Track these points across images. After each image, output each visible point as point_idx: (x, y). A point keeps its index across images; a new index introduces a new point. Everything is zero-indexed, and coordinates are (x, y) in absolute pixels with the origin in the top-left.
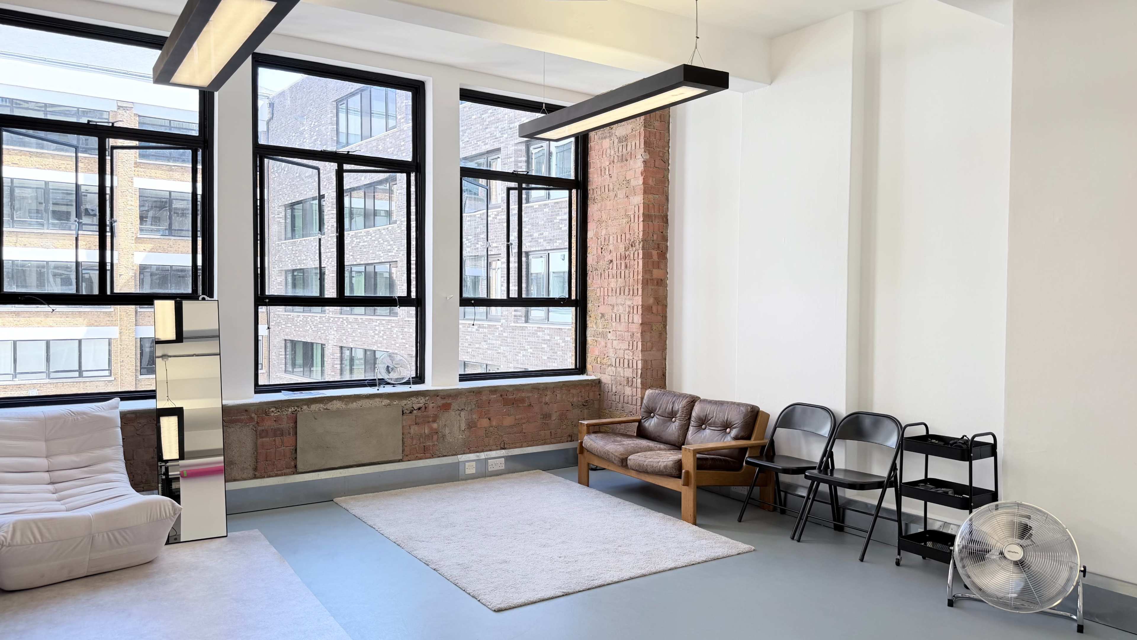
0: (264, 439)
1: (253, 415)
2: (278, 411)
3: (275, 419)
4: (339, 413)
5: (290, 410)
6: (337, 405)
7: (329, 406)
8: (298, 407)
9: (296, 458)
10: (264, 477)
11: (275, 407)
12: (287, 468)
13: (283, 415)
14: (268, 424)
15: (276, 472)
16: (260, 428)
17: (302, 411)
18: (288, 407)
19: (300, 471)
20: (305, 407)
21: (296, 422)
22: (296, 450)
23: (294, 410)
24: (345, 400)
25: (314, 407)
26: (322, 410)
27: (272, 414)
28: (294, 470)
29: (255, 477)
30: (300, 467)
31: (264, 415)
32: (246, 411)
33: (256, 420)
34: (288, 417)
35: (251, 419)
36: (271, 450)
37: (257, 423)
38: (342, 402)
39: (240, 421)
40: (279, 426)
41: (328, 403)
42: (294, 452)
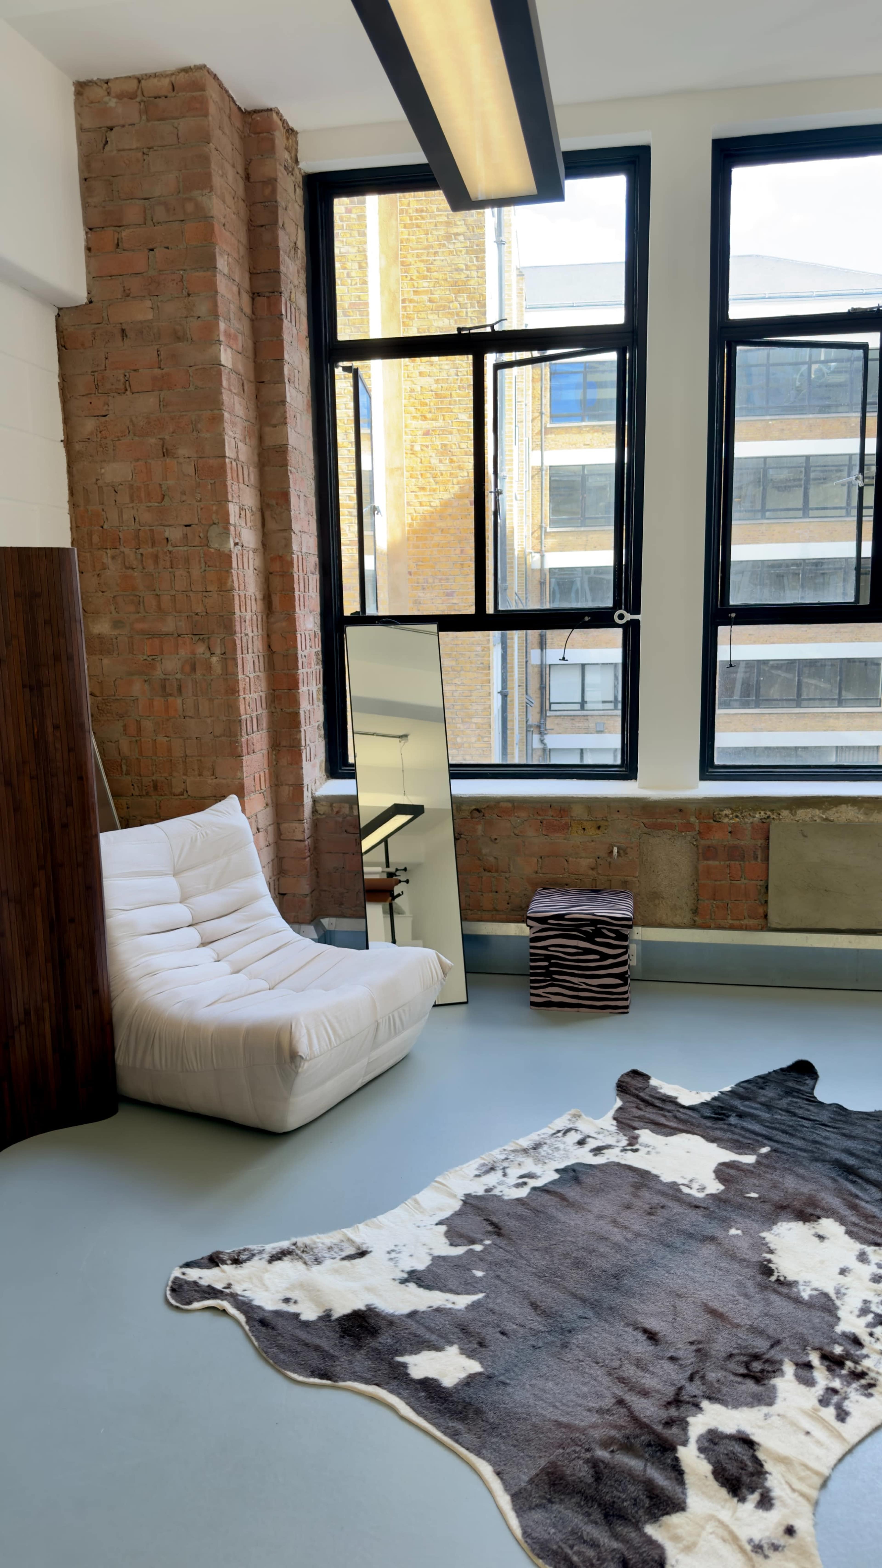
0: (710, 862)
1: (693, 819)
2: (737, 817)
3: (730, 829)
4: (850, 829)
5: (757, 816)
6: (849, 814)
7: (833, 814)
8: (772, 811)
9: (766, 902)
10: (709, 928)
11: (731, 809)
12: (750, 917)
13: (746, 823)
14: (718, 838)
15: (731, 922)
16: (703, 842)
17: (780, 819)
18: (755, 810)
19: (774, 926)
20: (785, 813)
21: (767, 838)
22: (767, 888)
23: (766, 816)
24: (866, 805)
25: (803, 814)
26: (818, 820)
27: (726, 820)
28: (761, 922)
29: (694, 925)
30: (774, 919)
31: (711, 821)
32: (681, 810)
33: (697, 829)
34: (753, 828)
35: (689, 826)
36: (723, 882)
37: (699, 833)
38: (859, 809)
39: (671, 827)
40: (737, 842)
41: (829, 809)
42: (763, 890)
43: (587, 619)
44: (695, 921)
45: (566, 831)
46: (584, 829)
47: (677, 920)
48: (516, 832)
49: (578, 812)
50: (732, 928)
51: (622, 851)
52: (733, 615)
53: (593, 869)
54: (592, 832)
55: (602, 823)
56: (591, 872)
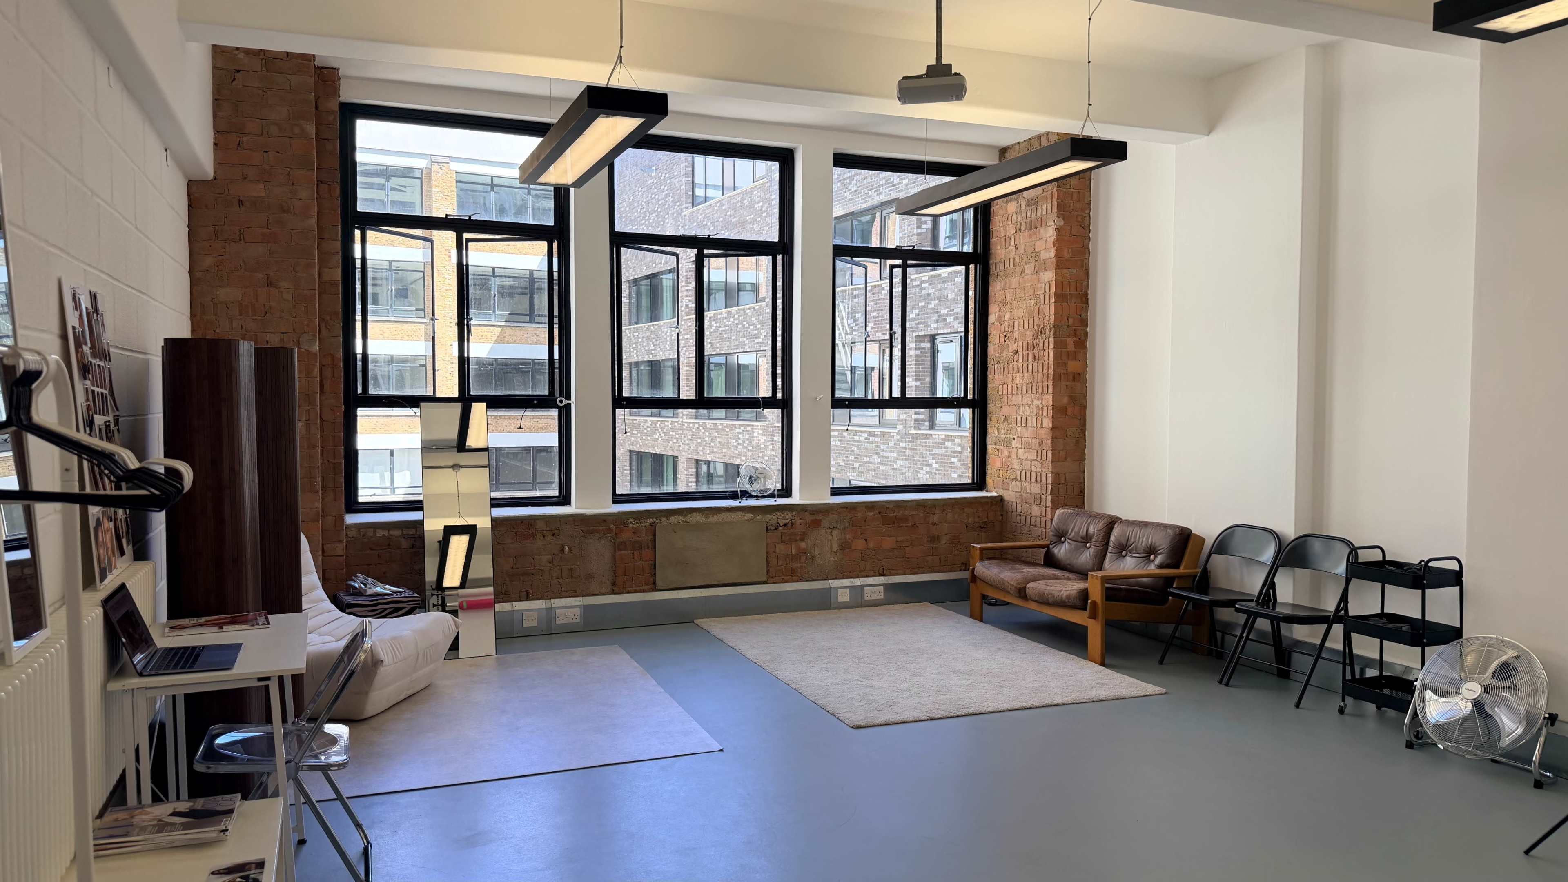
0: (623, 552)
1: (611, 526)
2: (637, 523)
3: (633, 531)
4: (698, 527)
5: (648, 521)
6: (698, 518)
7: (689, 518)
8: (656, 518)
9: (655, 574)
10: (622, 593)
11: (634, 518)
12: (646, 584)
13: (642, 526)
14: (626, 536)
15: (635, 588)
16: (618, 540)
17: (661, 523)
18: (647, 518)
19: (659, 588)
20: (664, 519)
21: (654, 535)
22: (655, 565)
23: (653, 522)
24: (705, 512)
25: (673, 519)
26: (681, 523)
27: (631, 525)
28: (652, 586)
29: (614, 593)
30: (660, 584)
31: (622, 526)
32: (604, 521)
33: (614, 531)
34: (646, 529)
35: (610, 529)
36: (630, 564)
37: (616, 534)
38: (702, 514)
39: (598, 532)
40: (638, 539)
41: (687, 516)
42: (652, 567)
43: (535, 402)
44: (613, 590)
45: (532, 539)
46: (544, 537)
47: (603, 591)
48: (499, 541)
49: (540, 525)
50: (636, 592)
51: (570, 549)
52: (625, 403)
53: (550, 563)
54: (550, 537)
55: (556, 532)
56: (549, 565)
